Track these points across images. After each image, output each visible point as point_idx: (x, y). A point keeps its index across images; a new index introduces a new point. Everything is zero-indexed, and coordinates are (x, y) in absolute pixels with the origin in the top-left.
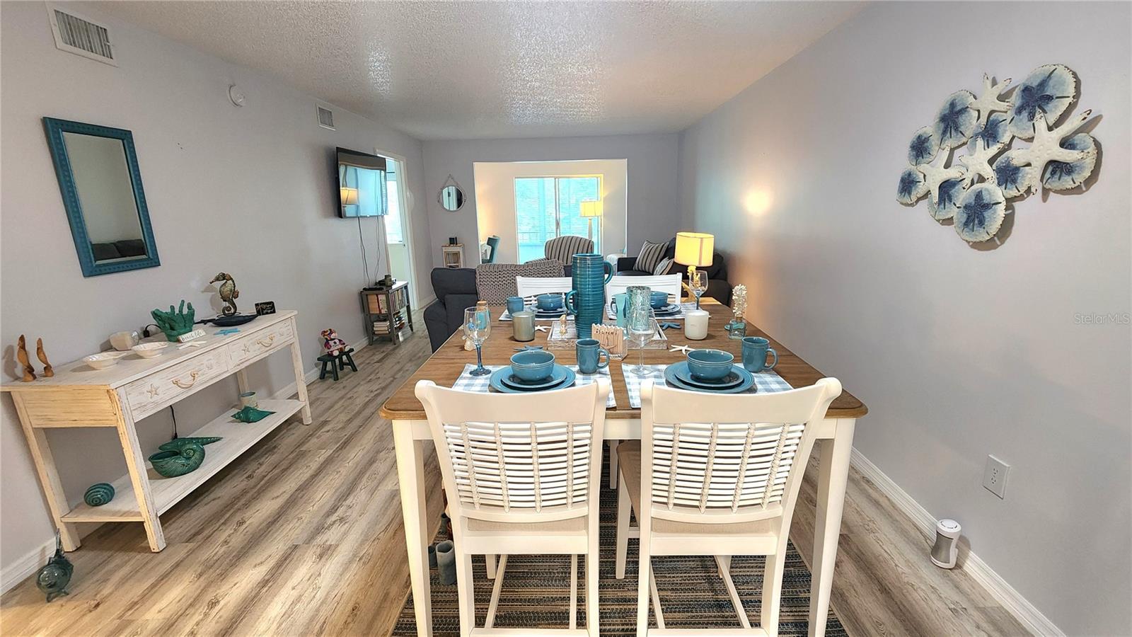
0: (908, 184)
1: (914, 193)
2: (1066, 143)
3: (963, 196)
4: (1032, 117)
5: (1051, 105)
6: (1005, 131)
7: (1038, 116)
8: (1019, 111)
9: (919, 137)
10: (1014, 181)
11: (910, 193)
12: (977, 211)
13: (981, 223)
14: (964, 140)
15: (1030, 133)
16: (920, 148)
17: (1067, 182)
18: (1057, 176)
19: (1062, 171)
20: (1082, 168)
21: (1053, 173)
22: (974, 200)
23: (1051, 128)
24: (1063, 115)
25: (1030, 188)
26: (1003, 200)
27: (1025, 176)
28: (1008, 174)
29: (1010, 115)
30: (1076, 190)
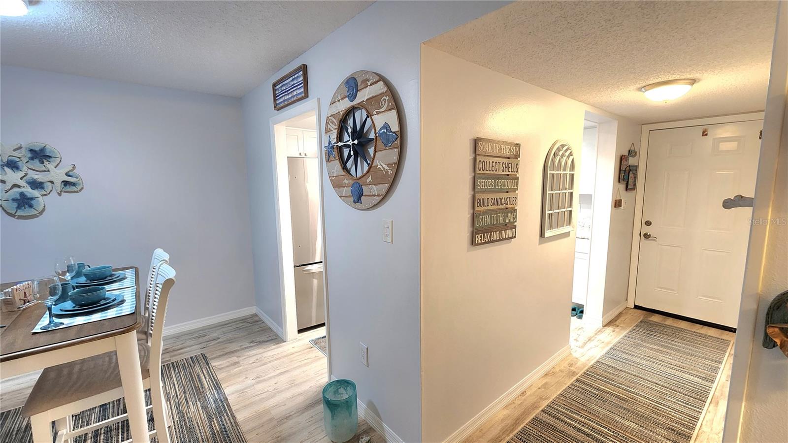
2: (67, 175)
4: (42, 163)
5: (51, 160)
6: (23, 166)
7: (46, 163)
8: (31, 158)
10: (43, 188)
12: (24, 201)
13: (31, 206)
15: (44, 169)
17: (74, 188)
18: (68, 186)
19: (70, 184)
20: (80, 184)
21: (65, 185)
22: (18, 197)
23: (55, 167)
24: (58, 164)
25: (51, 191)
26: (40, 196)
27: (48, 186)
28: (36, 185)
29: (25, 160)
30: (77, 192)
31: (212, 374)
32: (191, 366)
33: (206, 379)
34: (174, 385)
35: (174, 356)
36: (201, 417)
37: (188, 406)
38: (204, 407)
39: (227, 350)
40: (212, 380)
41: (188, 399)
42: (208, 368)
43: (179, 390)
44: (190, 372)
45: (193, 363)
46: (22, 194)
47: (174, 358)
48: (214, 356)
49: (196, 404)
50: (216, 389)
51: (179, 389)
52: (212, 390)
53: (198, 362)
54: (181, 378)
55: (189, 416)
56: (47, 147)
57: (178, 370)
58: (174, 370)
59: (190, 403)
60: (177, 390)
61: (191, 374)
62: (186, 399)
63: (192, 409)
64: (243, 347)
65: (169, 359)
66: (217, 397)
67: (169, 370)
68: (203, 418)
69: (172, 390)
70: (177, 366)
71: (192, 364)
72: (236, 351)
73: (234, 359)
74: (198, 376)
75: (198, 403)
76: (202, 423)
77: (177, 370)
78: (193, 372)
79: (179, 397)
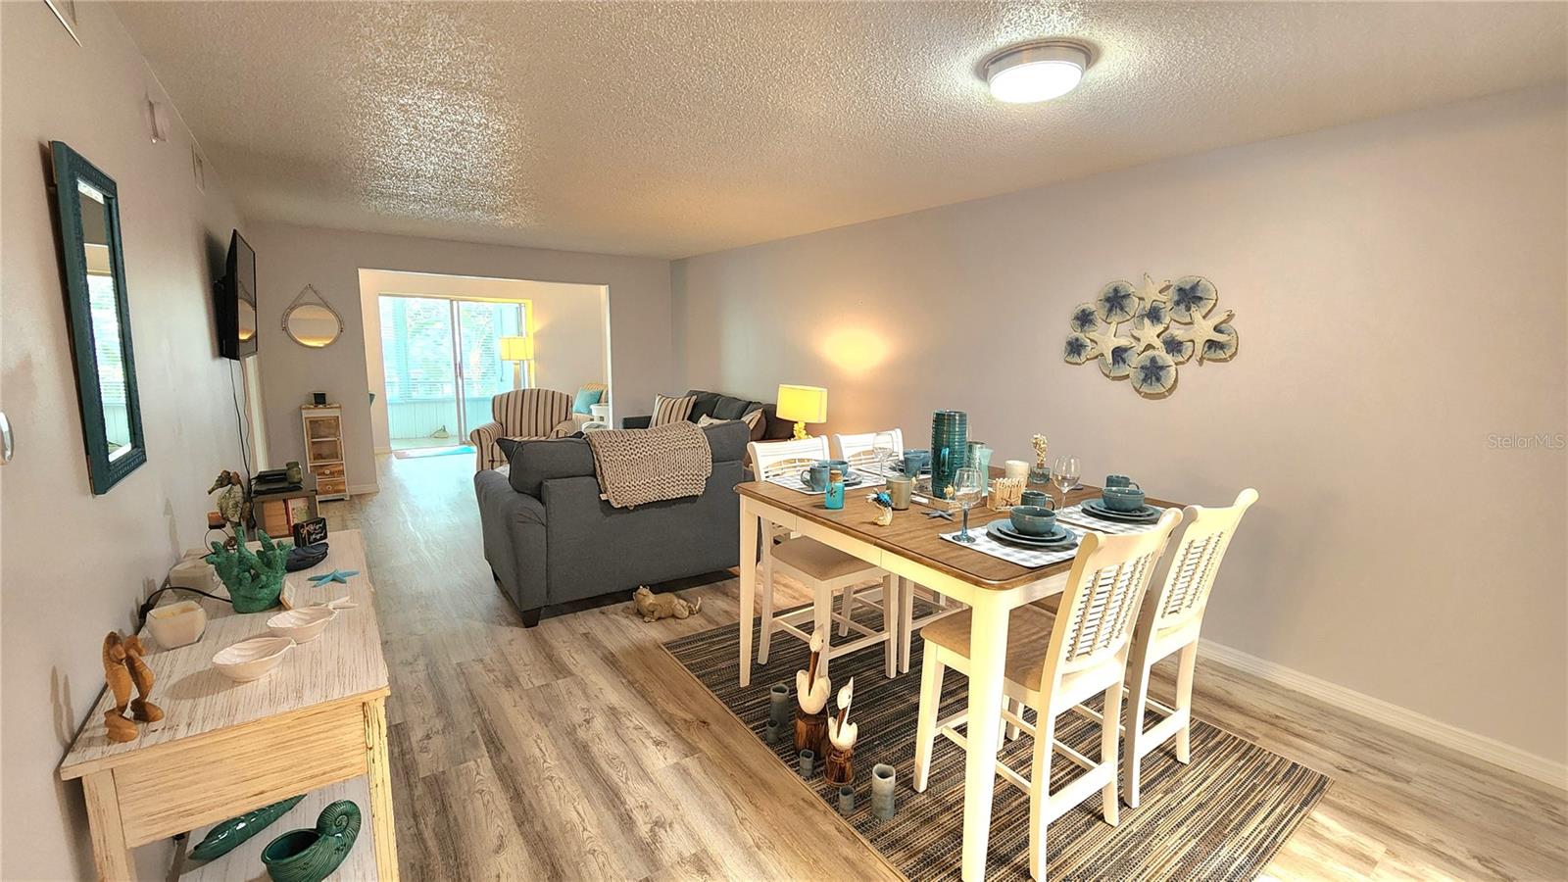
0: (1075, 348)
1: (1083, 354)
2: (1217, 329)
3: (1135, 360)
4: (1188, 309)
5: (1202, 303)
6: (1165, 316)
7: (1193, 309)
8: (1178, 303)
9: (1083, 311)
10: (1180, 351)
11: (1079, 355)
12: (1153, 372)
13: (1158, 380)
14: (1129, 317)
15: (1188, 320)
16: (1084, 319)
17: (1220, 354)
18: (1213, 350)
19: (1216, 347)
20: (1230, 347)
21: (1210, 348)
22: (1148, 363)
23: (1204, 317)
24: (1210, 311)
25: (1191, 356)
26: (1173, 364)
27: (1188, 348)
28: (1174, 346)
29: (1169, 305)
30: (1224, 360)
31: (1285, 826)
32: (1273, 777)
33: (1263, 822)
34: (1205, 780)
35: (1274, 738)
36: (1163, 866)
37: (1172, 831)
38: (1190, 860)
39: (1385, 817)
40: (1267, 836)
41: (1189, 822)
42: (1296, 808)
43: (1199, 795)
44: (1255, 786)
45: (1284, 777)
46: (1153, 360)
47: (1270, 742)
48: (1343, 802)
49: (1189, 841)
50: (1250, 856)
51: (1201, 792)
52: (1240, 851)
53: (1296, 784)
54: (1228, 781)
55: (1153, 844)
56: (1203, 281)
57: (1244, 765)
58: (1239, 760)
59: (1183, 830)
60: (1198, 791)
61: (1253, 789)
62: (1186, 819)
63: (1172, 841)
64: (1441, 848)
65: (1258, 735)
66: (1232, 869)
67: (1230, 752)
68: (1164, 871)
69: (1191, 784)
70: (1251, 758)
71: (1280, 776)
72: (1408, 840)
73: (1376, 849)
74: (1259, 805)
75: (1193, 843)
76: (1153, 876)
77: (1243, 762)
78: (1261, 791)
79: (1183, 803)
